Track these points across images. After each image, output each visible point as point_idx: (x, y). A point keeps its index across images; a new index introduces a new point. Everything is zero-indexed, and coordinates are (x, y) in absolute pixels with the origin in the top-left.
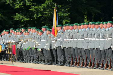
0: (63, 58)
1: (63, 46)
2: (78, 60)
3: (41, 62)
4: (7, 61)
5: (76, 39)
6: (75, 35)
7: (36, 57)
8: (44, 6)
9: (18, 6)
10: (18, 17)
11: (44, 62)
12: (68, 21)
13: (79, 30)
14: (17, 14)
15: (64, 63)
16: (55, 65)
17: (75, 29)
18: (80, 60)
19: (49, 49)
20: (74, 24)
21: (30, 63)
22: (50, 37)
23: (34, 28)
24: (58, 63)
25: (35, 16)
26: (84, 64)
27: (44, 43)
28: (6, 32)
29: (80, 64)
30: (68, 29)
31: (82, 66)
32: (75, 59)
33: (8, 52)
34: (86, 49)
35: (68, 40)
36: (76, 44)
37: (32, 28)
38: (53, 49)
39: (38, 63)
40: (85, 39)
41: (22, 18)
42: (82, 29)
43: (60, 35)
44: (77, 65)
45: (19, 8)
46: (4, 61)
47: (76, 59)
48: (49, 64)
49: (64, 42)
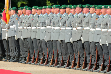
0: (16, 52)
1: (17, 35)
2: (36, 55)
5: (35, 28)
6: (34, 22)
12: (24, 3)
13: (39, 16)
15: (18, 59)
16: (6, 61)
17: (34, 14)
18: (39, 55)
20: (33, 7)
24: (10, 59)
26: (45, 61)
29: (40, 61)
32: (32, 53)
34: (48, 41)
36: (34, 34)
38: (4, 40)
40: (48, 27)
42: (43, 14)
43: (14, 22)
44: (34, 62)
47: (34, 54)
49: (18, 31)
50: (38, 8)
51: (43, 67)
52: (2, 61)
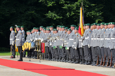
0: (89, 57)
1: (90, 45)
2: (104, 59)
3: (68, 61)
4: (36, 59)
5: (103, 39)
6: (102, 34)
7: (63, 56)
8: (77, 5)
9: (51, 3)
10: (51, 15)
11: (72, 61)
12: (101, 20)
13: (106, 30)
14: (50, 12)
15: (90, 63)
17: (102, 29)
18: (106, 59)
19: (76, 48)
20: (101, 24)
21: (58, 61)
22: (78, 36)
23: (63, 27)
24: (85, 62)
25: (68, 14)
26: (110, 64)
27: (72, 42)
28: (36, 30)
29: (106, 64)
30: (95, 28)
31: (107, 66)
32: (101, 58)
33: (37, 50)
34: (112, 49)
35: (95, 39)
37: (60, 27)
38: (80, 48)
39: (66, 62)
40: (112, 38)
41: (55, 16)
42: (109, 28)
43: (88, 34)
44: (103, 64)
45: (52, 6)
46: (33, 58)
47: (102, 59)
48: (76, 63)
49: (91, 42)
50: (105, 24)
51: (109, 68)
52: (79, 64)
